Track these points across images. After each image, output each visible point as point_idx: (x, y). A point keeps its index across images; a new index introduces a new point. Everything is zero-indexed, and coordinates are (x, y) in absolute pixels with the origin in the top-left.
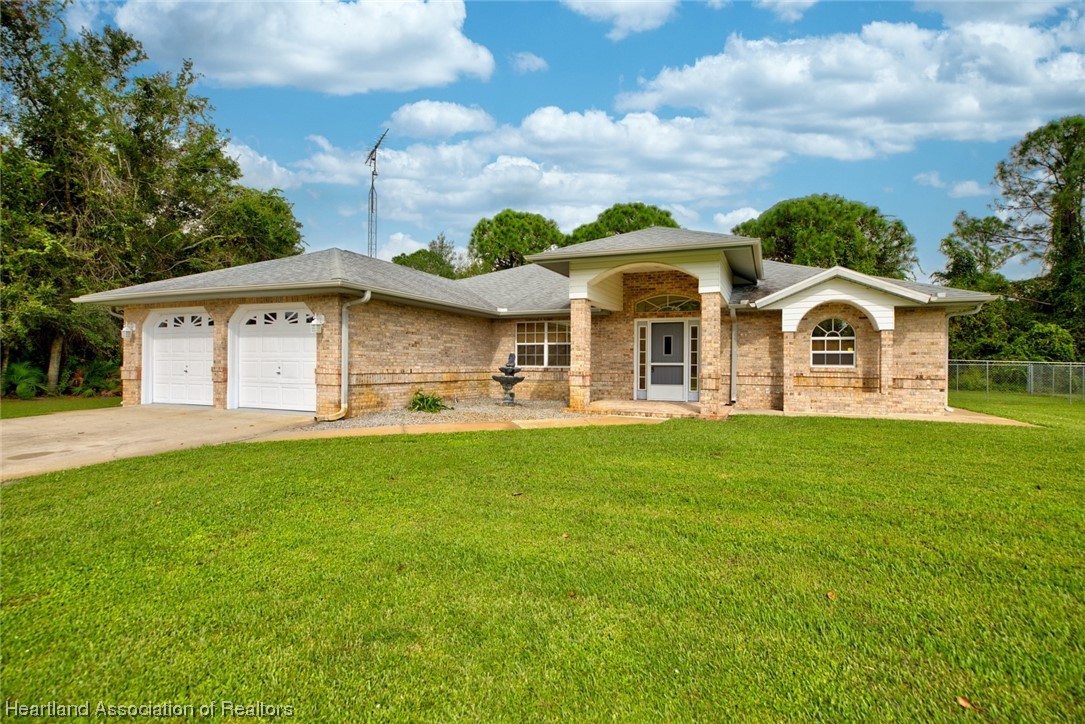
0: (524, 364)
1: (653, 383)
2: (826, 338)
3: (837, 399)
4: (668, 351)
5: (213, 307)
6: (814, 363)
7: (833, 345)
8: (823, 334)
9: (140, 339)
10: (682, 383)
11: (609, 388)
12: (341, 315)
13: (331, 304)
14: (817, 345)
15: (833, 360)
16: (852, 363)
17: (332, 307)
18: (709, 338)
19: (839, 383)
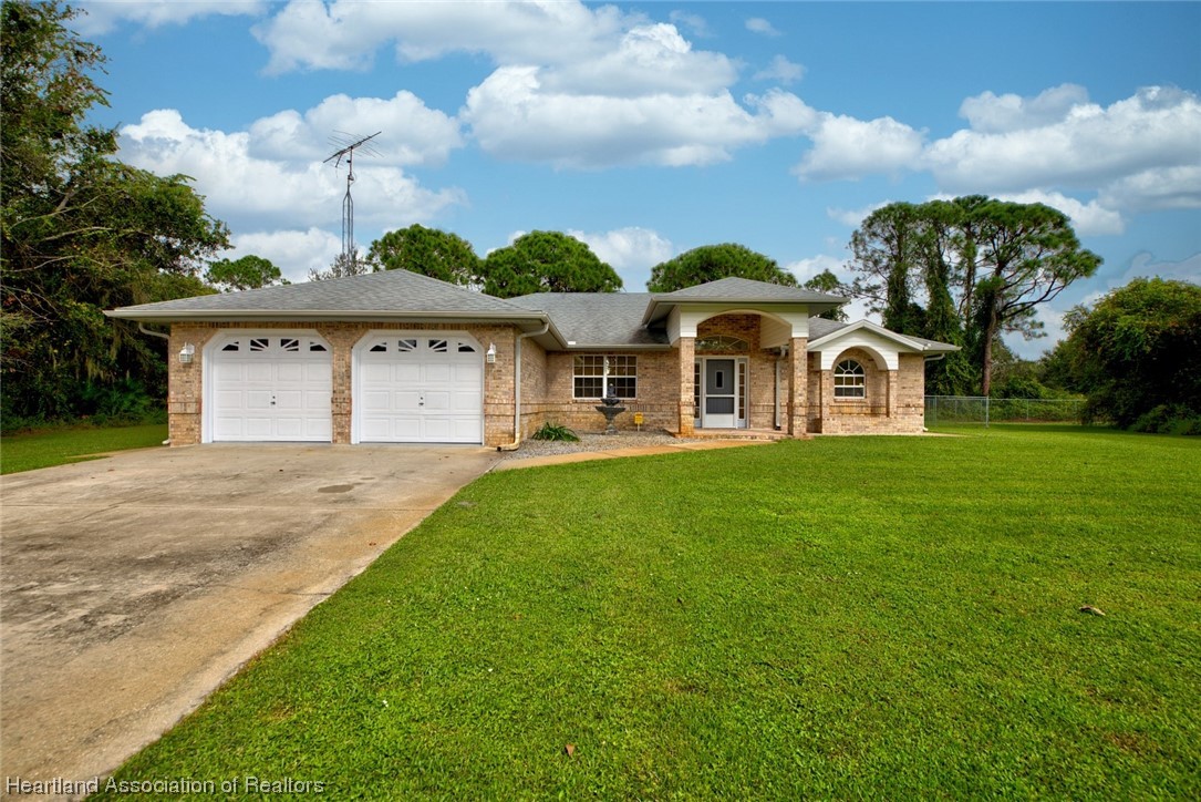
0: (581, 396)
1: (707, 412)
2: (844, 375)
3: (860, 423)
4: (719, 384)
5: (331, 330)
6: (836, 395)
7: (849, 381)
8: (842, 373)
9: (200, 364)
10: (733, 412)
11: (669, 418)
12: (515, 346)
13: (504, 334)
14: (838, 381)
15: (849, 392)
16: (862, 395)
17: (506, 337)
18: (800, 374)
19: (855, 410)
